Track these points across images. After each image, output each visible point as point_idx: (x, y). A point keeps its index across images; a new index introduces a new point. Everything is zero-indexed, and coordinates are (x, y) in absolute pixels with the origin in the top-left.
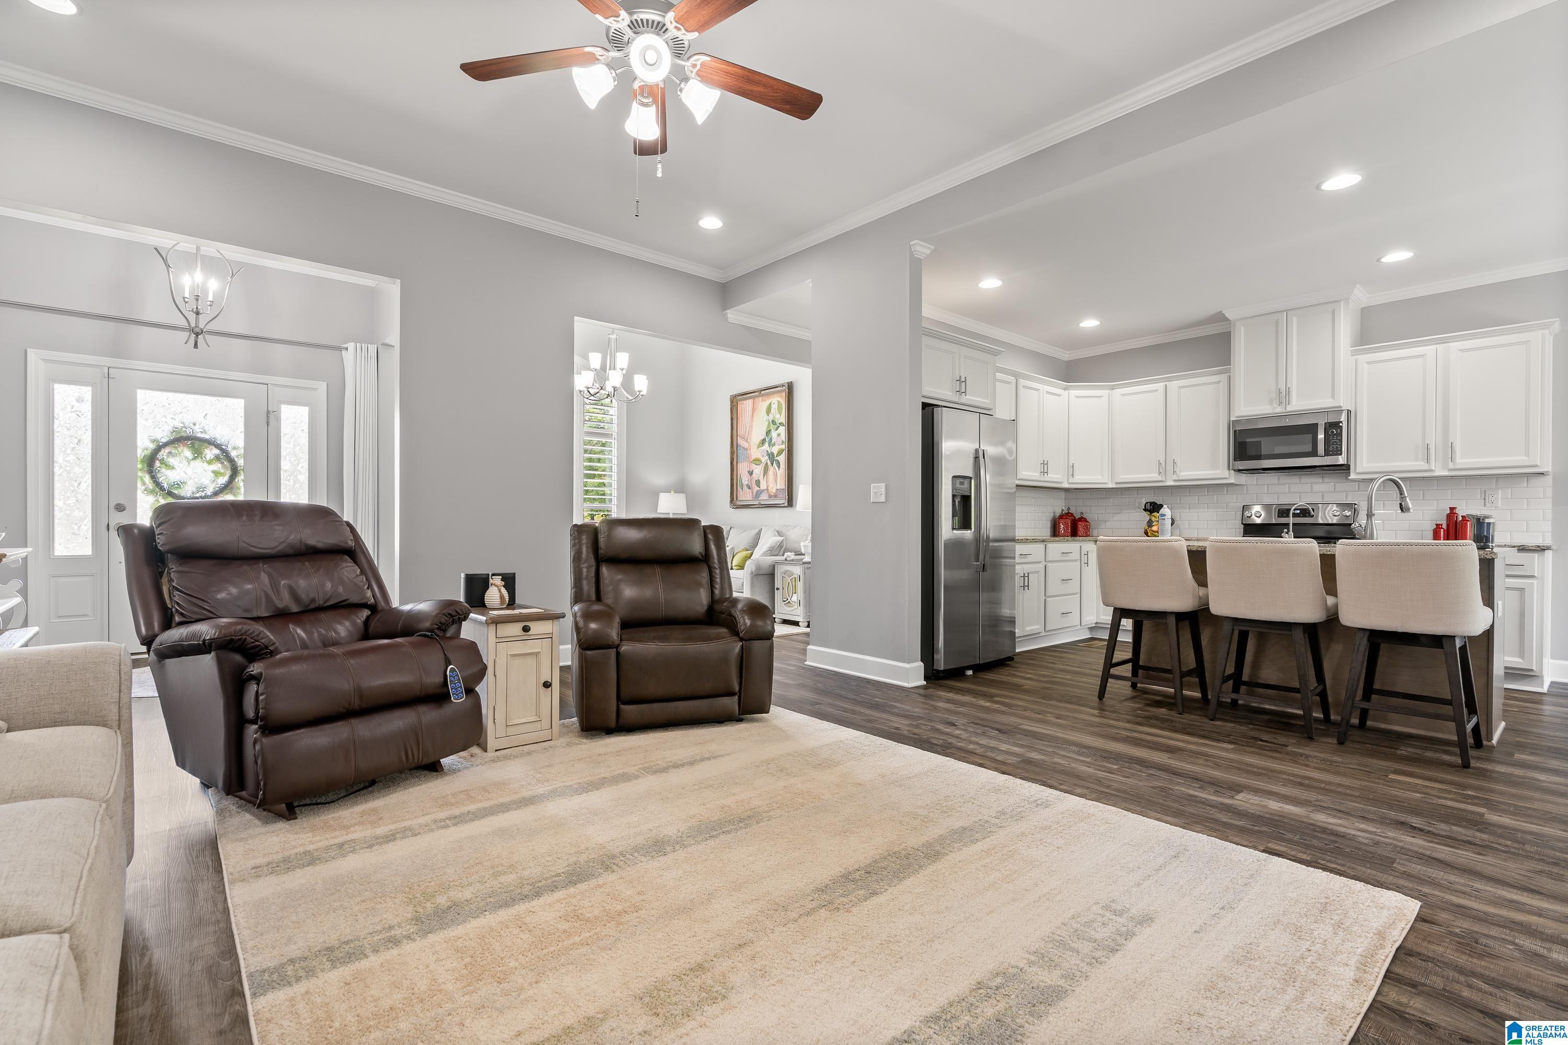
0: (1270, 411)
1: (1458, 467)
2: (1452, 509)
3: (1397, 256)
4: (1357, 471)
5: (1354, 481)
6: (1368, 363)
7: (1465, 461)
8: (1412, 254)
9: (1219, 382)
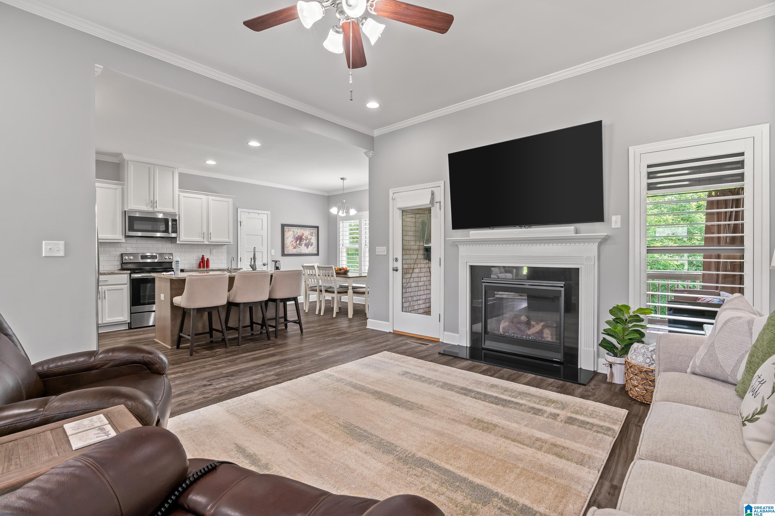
0: (147, 210)
1: (212, 241)
2: (203, 256)
3: (211, 162)
4: (180, 240)
5: (179, 244)
6: (184, 197)
7: (214, 239)
8: (216, 163)
9: (116, 189)
